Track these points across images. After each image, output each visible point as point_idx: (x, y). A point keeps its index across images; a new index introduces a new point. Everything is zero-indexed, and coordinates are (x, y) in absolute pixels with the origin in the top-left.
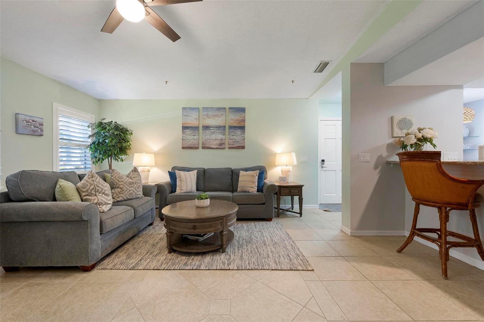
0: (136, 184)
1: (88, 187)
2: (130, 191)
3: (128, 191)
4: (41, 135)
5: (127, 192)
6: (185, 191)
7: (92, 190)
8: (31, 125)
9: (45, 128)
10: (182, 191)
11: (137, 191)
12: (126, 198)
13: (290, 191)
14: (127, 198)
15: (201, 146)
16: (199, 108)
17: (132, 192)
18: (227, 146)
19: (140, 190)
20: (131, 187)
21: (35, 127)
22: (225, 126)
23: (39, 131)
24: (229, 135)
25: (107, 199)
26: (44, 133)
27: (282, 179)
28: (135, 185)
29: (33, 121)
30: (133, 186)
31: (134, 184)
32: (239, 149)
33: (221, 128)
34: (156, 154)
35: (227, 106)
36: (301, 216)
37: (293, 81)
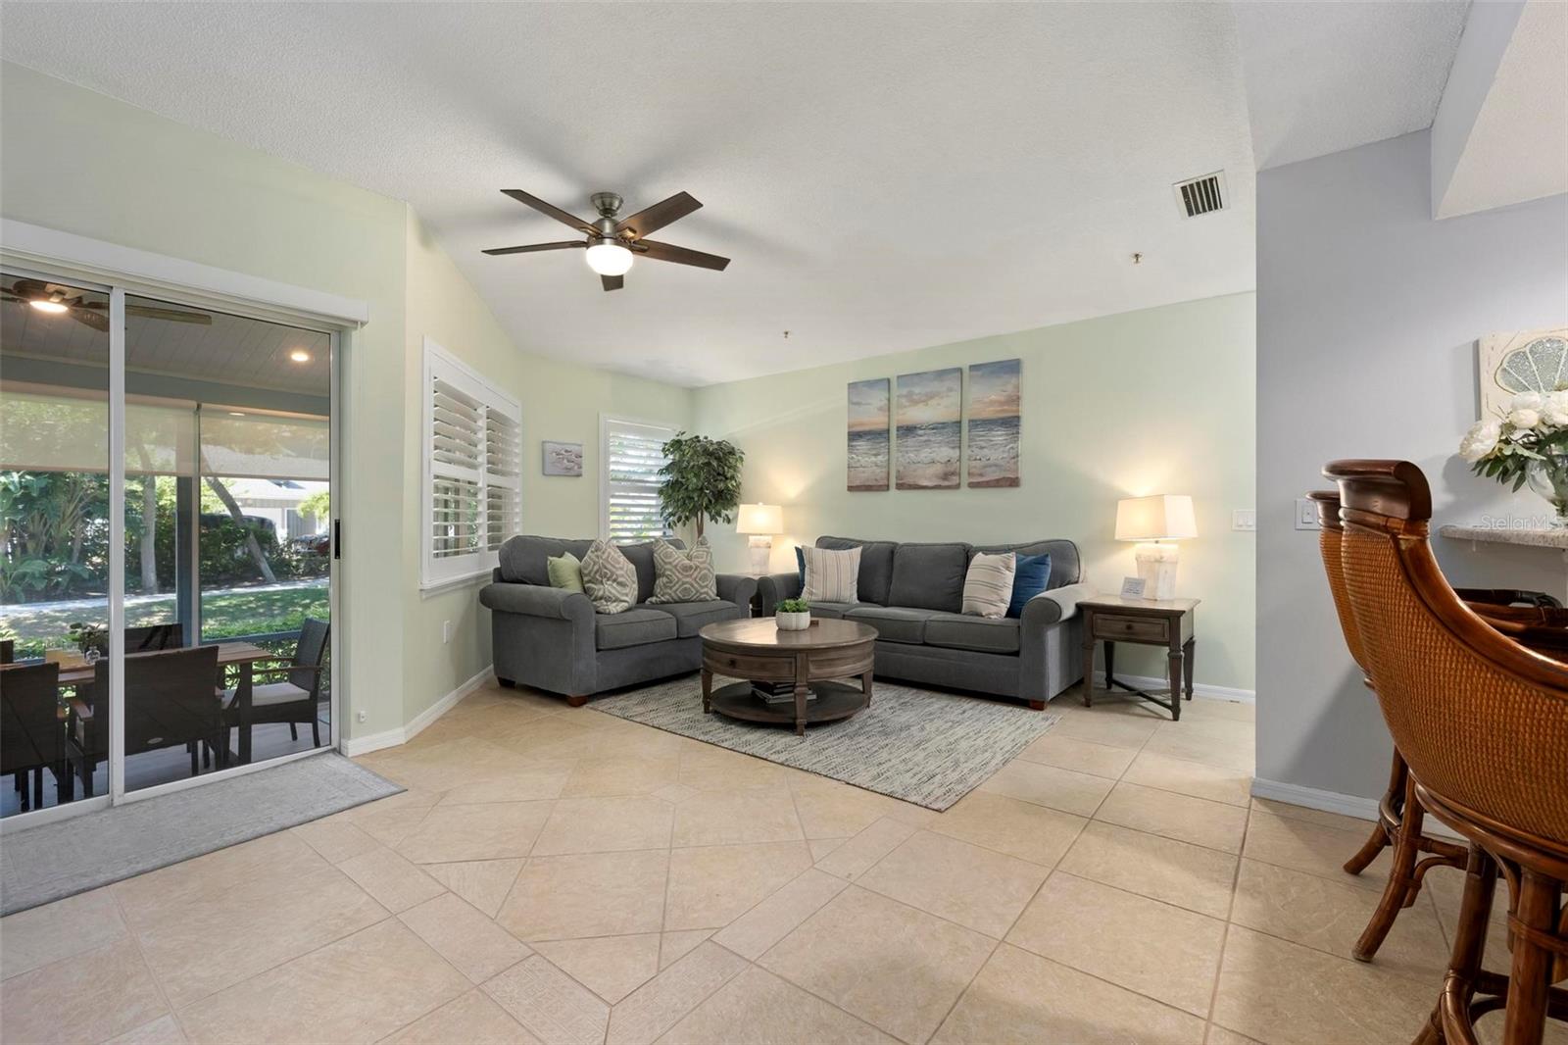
0: (698, 571)
2: (684, 583)
3: (680, 583)
4: (579, 475)
5: (677, 586)
8: (563, 459)
9: (586, 462)
11: (700, 586)
12: (676, 598)
13: (1129, 627)
14: (679, 597)
15: (893, 482)
16: (889, 380)
17: (687, 586)
18: (965, 480)
19: (706, 583)
20: (687, 576)
21: (568, 461)
22: (960, 422)
23: (576, 467)
24: (969, 446)
25: (619, 592)
26: (583, 470)
27: (1133, 586)
28: (696, 573)
29: (566, 451)
30: (691, 575)
32: (1001, 486)
34: (789, 506)
35: (965, 361)
36: (1176, 718)
37: (1137, 256)
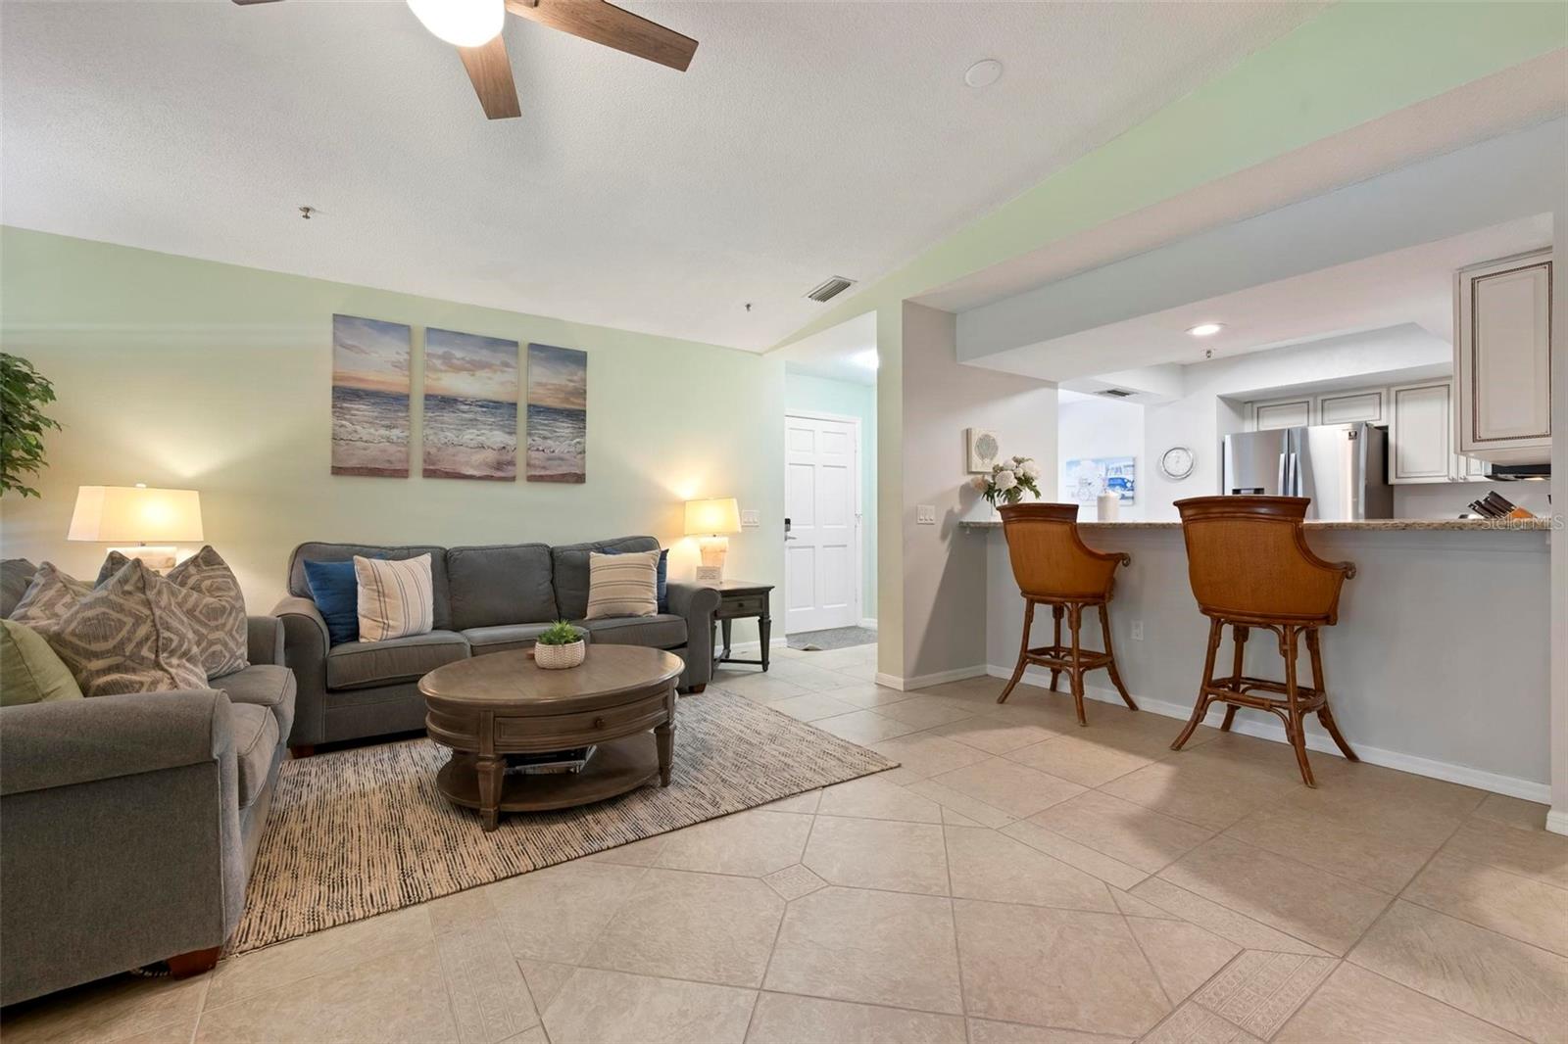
0: (234, 614)
1: (124, 633)
2: (211, 643)
6: (400, 632)
7: (140, 644)
10: (391, 633)
13: (741, 605)
15: (417, 464)
16: (408, 328)
17: (218, 647)
18: (521, 470)
20: (217, 628)
22: (515, 404)
24: (529, 434)
27: (706, 572)
31: (225, 616)
32: (568, 482)
33: (500, 409)
35: (524, 336)
36: (765, 669)
37: (748, 306)
